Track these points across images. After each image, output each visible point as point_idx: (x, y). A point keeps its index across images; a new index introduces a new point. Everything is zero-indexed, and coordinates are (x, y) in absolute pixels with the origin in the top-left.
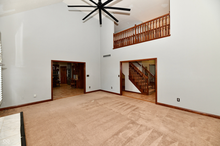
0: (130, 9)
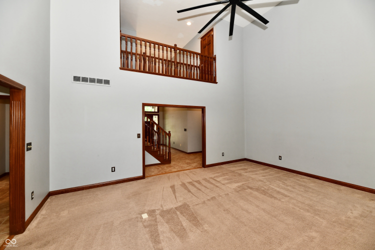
0: (268, 22)
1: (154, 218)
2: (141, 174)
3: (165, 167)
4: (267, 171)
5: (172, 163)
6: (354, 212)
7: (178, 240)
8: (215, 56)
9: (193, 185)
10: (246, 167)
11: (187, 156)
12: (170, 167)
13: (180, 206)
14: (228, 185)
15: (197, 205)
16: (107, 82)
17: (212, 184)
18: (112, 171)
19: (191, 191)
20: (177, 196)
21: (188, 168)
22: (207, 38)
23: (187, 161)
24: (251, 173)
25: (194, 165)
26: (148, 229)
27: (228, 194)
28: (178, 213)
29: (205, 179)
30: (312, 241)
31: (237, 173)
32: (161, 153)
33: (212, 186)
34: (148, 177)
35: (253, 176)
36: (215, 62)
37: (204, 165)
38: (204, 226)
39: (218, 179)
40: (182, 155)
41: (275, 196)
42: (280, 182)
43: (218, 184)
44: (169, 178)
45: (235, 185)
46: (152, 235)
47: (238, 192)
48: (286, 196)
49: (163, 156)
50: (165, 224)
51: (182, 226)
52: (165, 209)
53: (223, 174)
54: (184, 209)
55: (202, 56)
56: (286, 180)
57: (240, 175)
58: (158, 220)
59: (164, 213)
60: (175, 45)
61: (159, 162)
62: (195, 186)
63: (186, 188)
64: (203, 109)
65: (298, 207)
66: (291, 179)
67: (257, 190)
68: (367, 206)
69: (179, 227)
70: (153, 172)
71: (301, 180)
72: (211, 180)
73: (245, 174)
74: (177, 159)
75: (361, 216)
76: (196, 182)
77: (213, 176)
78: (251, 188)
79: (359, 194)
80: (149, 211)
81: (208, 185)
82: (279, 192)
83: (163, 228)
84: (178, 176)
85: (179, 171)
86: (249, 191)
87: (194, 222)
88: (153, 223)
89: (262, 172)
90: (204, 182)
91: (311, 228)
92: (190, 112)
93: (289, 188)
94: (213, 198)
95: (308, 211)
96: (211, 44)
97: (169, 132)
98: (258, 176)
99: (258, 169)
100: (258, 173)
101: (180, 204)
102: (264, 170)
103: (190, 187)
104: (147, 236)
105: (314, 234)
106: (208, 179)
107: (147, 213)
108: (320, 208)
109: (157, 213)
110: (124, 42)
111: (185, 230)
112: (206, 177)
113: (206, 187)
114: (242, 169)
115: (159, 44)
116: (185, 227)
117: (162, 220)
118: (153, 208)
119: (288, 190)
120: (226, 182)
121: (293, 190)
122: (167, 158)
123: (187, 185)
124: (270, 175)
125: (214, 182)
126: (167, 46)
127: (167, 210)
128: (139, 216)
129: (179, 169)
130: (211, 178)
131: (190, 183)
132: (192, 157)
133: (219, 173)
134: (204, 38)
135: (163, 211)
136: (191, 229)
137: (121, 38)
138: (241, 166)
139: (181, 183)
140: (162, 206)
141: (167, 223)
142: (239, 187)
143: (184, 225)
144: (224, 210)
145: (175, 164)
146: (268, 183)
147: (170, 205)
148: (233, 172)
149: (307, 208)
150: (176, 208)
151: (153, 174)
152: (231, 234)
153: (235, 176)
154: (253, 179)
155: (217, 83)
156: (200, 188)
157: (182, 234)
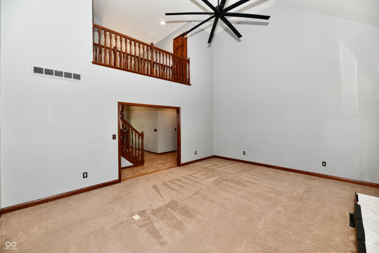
1: (146, 218)
2: (117, 178)
3: (139, 168)
4: (235, 165)
5: (146, 165)
6: (301, 189)
7: (178, 232)
8: (189, 58)
9: (174, 183)
10: (217, 163)
11: (158, 157)
12: (145, 168)
13: (169, 203)
14: (206, 180)
15: (184, 200)
16: (77, 77)
17: (192, 180)
18: (84, 177)
19: (174, 188)
20: (162, 195)
21: (163, 168)
22: (180, 40)
23: (160, 161)
24: (222, 168)
25: (169, 164)
26: (145, 228)
27: (208, 187)
28: (169, 209)
29: (184, 177)
30: (280, 213)
31: (210, 169)
32: (134, 155)
33: (192, 182)
34: (123, 180)
35: (225, 170)
36: (189, 65)
37: (179, 164)
38: (197, 217)
39: (196, 176)
40: (152, 156)
41: (246, 184)
42: (246, 173)
43: (197, 180)
44: (148, 180)
45: (212, 180)
46: (151, 233)
47: (216, 185)
48: (254, 184)
49: (136, 157)
50: (160, 221)
51: (177, 219)
52: (155, 208)
53: (199, 171)
54: (173, 205)
55: (174, 56)
56: (251, 171)
57: (213, 170)
58: (151, 219)
59: (155, 212)
60: (152, 44)
61: (132, 164)
62: (177, 184)
63: (169, 187)
64: (178, 110)
65: (265, 190)
66: (254, 170)
67: (231, 181)
68: (308, 184)
69: (175, 221)
70: (128, 175)
71: (262, 170)
72: (190, 177)
73: (218, 169)
74: (149, 160)
75: (306, 191)
76: (176, 180)
77: (190, 173)
78: (226, 180)
79: (301, 176)
80: (138, 212)
81: (189, 182)
82: (248, 181)
83: (159, 224)
84: (156, 176)
85: (156, 172)
86: (225, 182)
87: (187, 215)
88: (148, 222)
89: (231, 166)
90: (183, 180)
91: (277, 205)
92: (160, 112)
93: (254, 177)
94: (197, 192)
95: (272, 193)
96: (185, 47)
97: (142, 132)
98: (229, 169)
99: (227, 164)
100: (228, 167)
101: (168, 201)
102: (232, 164)
103: (172, 185)
104: (147, 234)
105: (280, 208)
106: (187, 176)
107: (138, 214)
108: (279, 190)
109: (148, 213)
110: (97, 34)
111: (181, 223)
112: (184, 175)
113: (187, 184)
114: (213, 165)
115: (136, 41)
116: (180, 220)
117: (156, 218)
118: (142, 209)
119: (254, 179)
120: (204, 177)
121: (258, 178)
122: (140, 159)
123: (169, 183)
124: (238, 168)
125: (193, 179)
126: (144, 44)
127: (157, 209)
128: (130, 218)
129: (155, 170)
130: (189, 175)
131: (170, 181)
132: (163, 157)
133: (194, 170)
134: (177, 40)
135: (153, 210)
136: (187, 221)
137: (93, 28)
138: (212, 163)
139: (162, 183)
140: (150, 206)
141: (161, 219)
142: (216, 180)
143: (179, 219)
144: (210, 201)
145: (148, 166)
146: (238, 175)
147: (158, 204)
148: (207, 168)
149: (271, 191)
150: (165, 205)
151: (128, 177)
152: (221, 219)
153: (209, 171)
154: (225, 173)
155: (190, 85)
156: (182, 185)
157: (179, 226)
